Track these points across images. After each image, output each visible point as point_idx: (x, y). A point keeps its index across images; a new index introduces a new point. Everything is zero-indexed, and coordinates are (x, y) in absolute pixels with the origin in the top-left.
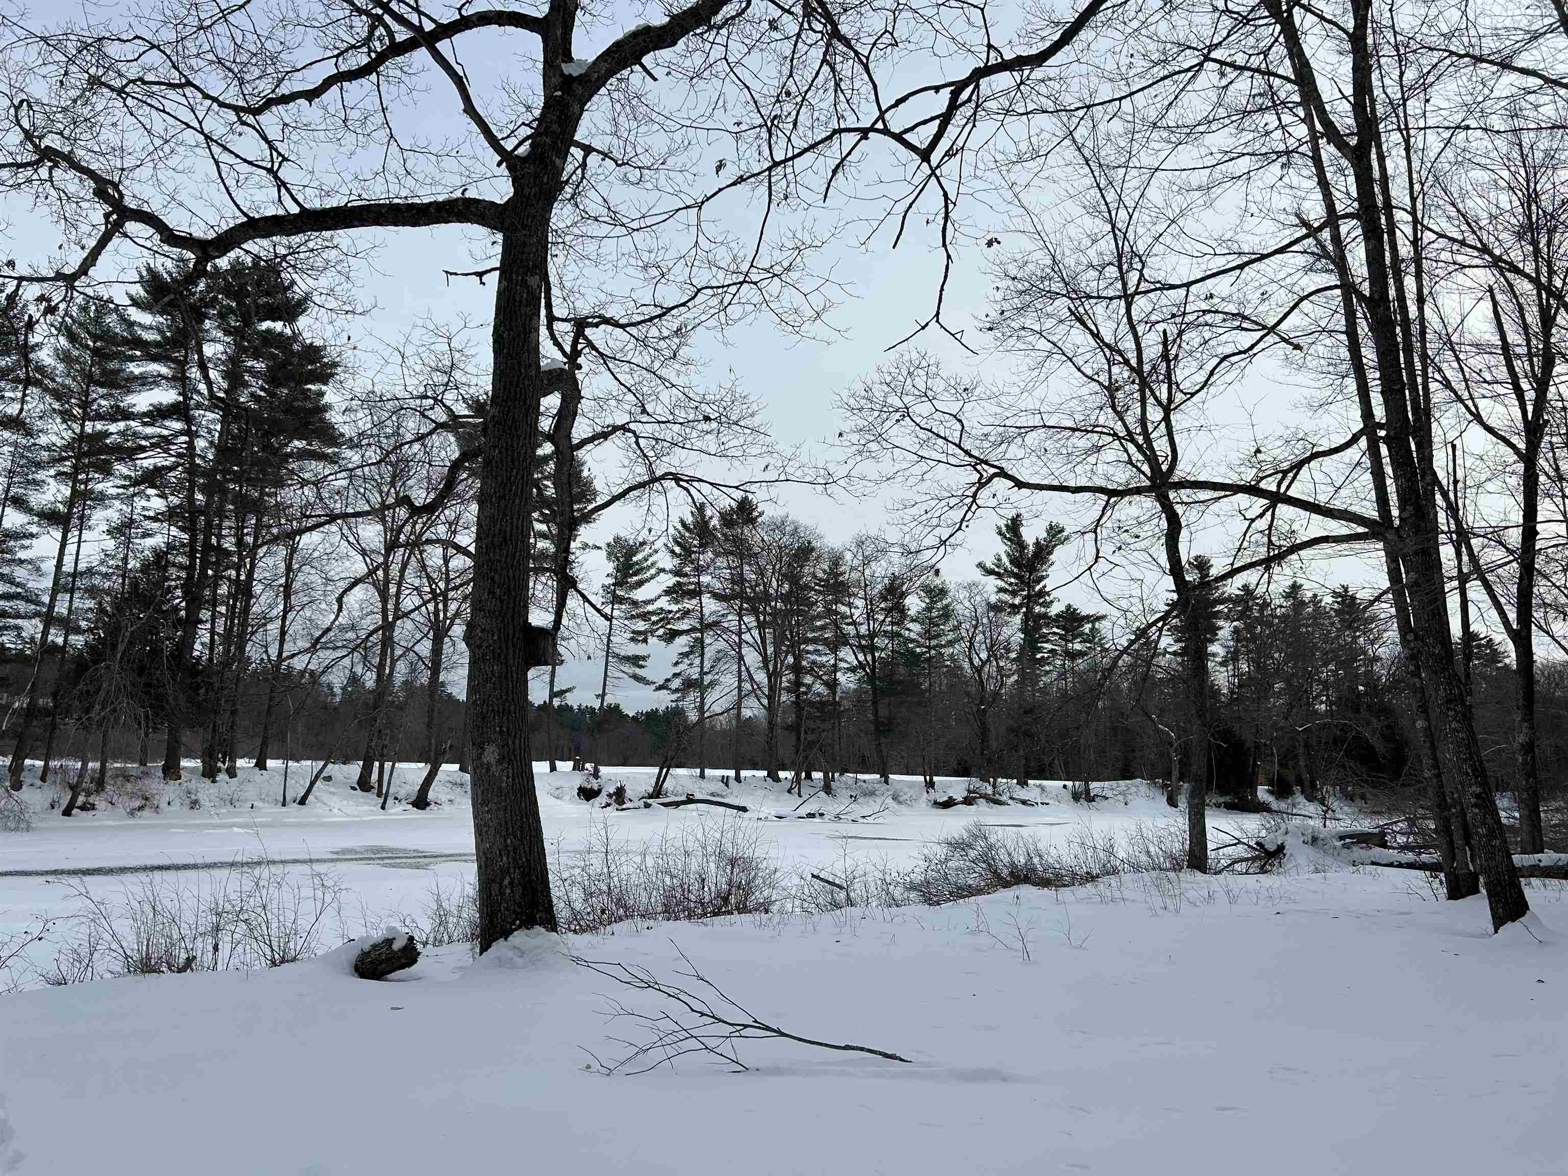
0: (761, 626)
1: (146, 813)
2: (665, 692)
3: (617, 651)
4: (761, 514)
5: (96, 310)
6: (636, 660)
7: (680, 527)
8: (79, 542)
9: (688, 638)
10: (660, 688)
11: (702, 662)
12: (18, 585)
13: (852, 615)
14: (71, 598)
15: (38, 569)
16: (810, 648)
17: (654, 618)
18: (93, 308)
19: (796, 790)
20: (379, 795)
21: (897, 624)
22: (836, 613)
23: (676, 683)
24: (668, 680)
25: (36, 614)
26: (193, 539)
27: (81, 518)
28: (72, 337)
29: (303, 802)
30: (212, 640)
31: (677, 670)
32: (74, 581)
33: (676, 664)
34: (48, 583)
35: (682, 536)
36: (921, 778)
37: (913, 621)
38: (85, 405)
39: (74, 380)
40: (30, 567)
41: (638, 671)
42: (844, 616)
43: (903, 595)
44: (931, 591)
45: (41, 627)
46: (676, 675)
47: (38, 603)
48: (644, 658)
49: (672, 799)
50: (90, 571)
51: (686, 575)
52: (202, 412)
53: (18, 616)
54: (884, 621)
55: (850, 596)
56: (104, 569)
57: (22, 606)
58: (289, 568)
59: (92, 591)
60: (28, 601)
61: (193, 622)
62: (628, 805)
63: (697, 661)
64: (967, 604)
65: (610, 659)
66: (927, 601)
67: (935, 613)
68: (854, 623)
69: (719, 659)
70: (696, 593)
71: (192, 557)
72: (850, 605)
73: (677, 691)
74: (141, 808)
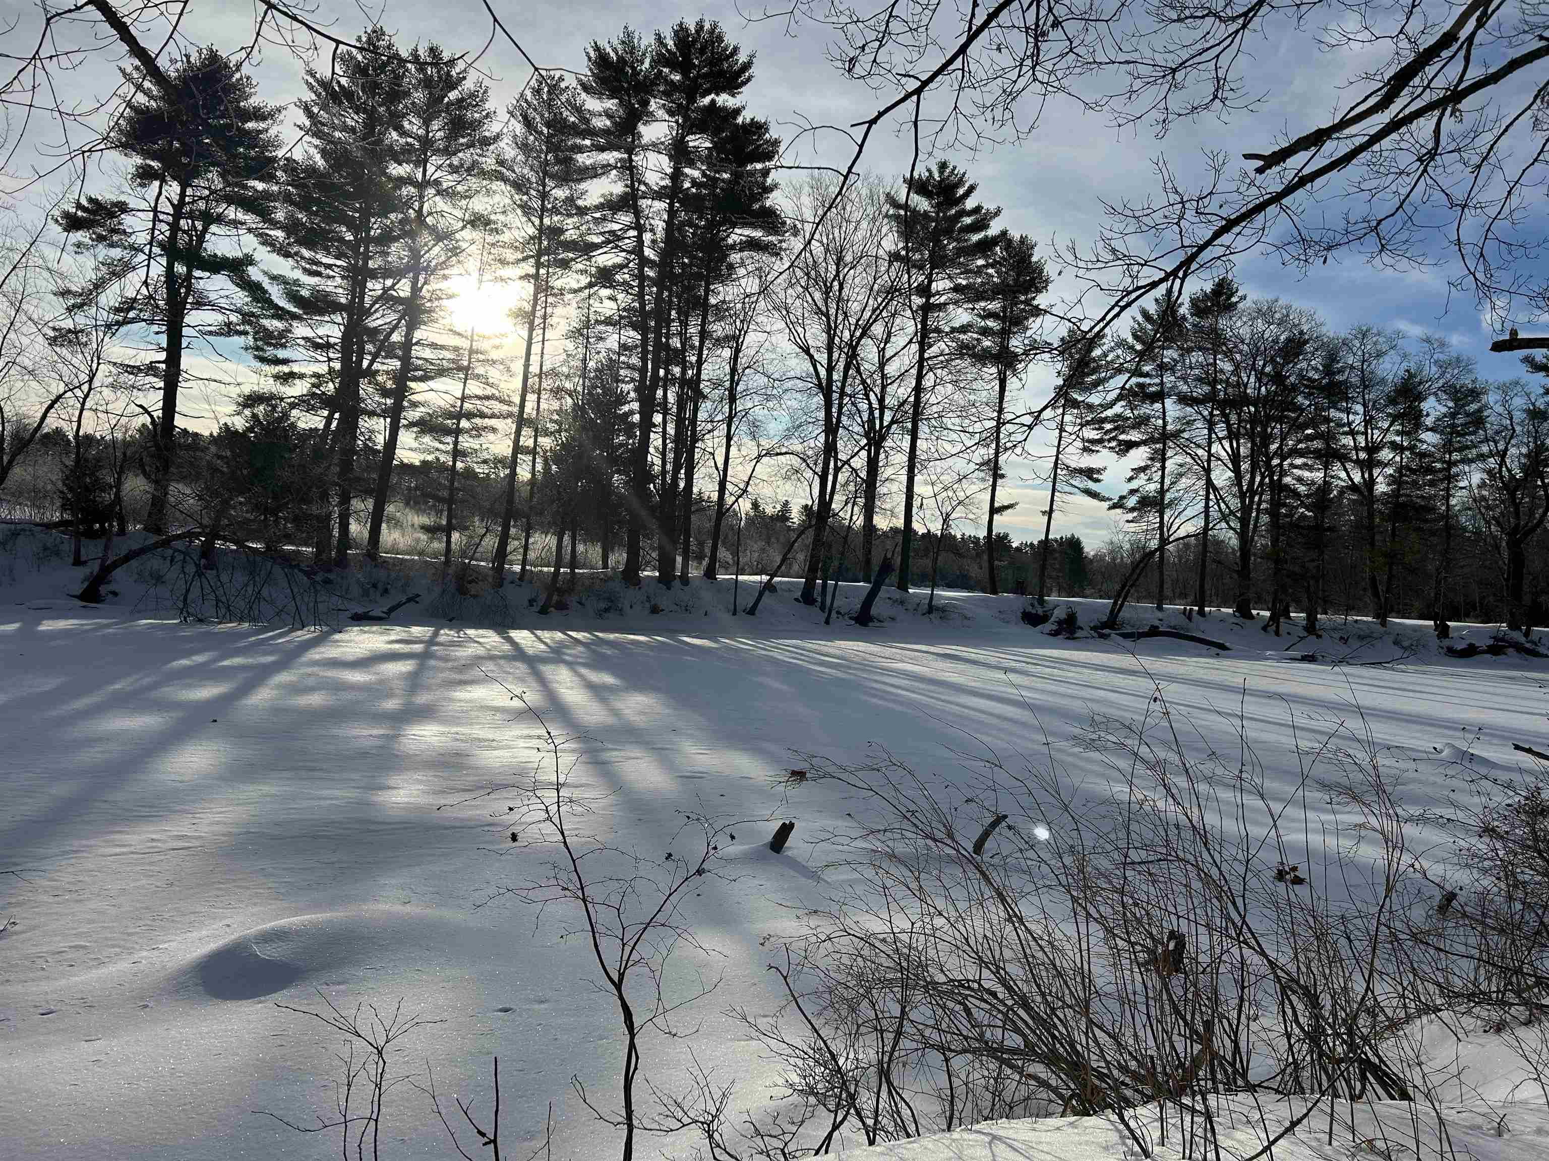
0: (1232, 435)
1: (610, 615)
2: (1119, 511)
3: (1067, 462)
4: (1243, 298)
5: (549, 91)
6: (1090, 473)
7: (1140, 318)
8: (543, 341)
9: (1147, 449)
10: (1114, 507)
11: (1163, 477)
12: (491, 385)
13: (1349, 424)
14: (539, 398)
15: (508, 370)
16: (1299, 461)
17: (1108, 426)
18: (546, 89)
19: (1274, 627)
20: (822, 608)
21: (1408, 434)
22: (1328, 420)
23: (1132, 502)
24: (1122, 498)
25: (510, 415)
26: (645, 341)
27: (545, 317)
28: (528, 123)
29: (752, 612)
30: (665, 445)
31: (1134, 485)
32: (540, 382)
33: (1130, 479)
34: (518, 383)
35: (1142, 329)
36: (1432, 623)
37: (1428, 430)
38: (544, 196)
39: (532, 169)
40: (502, 367)
41: (1091, 485)
42: (1340, 425)
43: (1421, 398)
44: (1457, 392)
45: (514, 426)
46: (1133, 492)
47: (509, 403)
48: (1099, 471)
49: (1129, 630)
50: (554, 373)
51: (1147, 375)
52: (649, 202)
53: (493, 416)
54: (1388, 430)
55: (1347, 399)
56: (565, 370)
57: (497, 407)
58: (733, 370)
59: (557, 392)
60: (502, 401)
61: (647, 425)
62: (1079, 634)
63: (1157, 477)
64: (1500, 410)
65: (1059, 471)
66: (1451, 404)
67: (1460, 420)
68: (1352, 433)
69: (1181, 475)
70: (1159, 397)
71: (644, 360)
72: (1348, 411)
73: (1132, 510)
74: (607, 610)
